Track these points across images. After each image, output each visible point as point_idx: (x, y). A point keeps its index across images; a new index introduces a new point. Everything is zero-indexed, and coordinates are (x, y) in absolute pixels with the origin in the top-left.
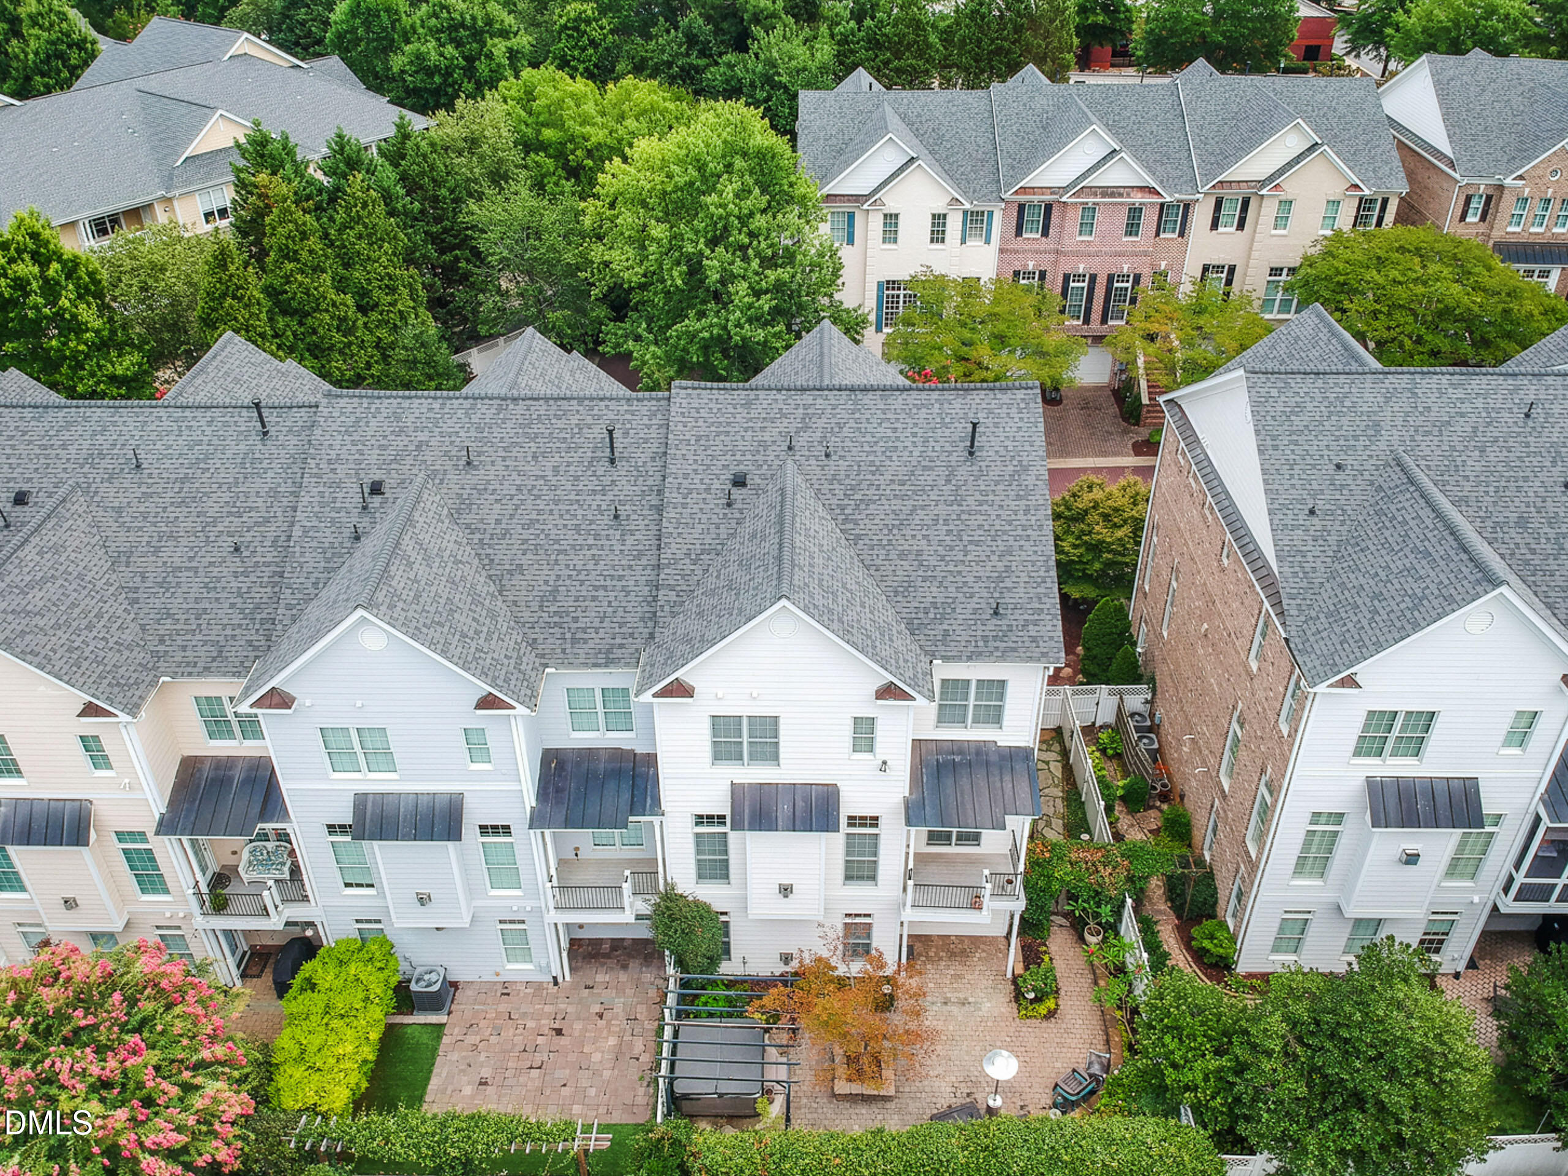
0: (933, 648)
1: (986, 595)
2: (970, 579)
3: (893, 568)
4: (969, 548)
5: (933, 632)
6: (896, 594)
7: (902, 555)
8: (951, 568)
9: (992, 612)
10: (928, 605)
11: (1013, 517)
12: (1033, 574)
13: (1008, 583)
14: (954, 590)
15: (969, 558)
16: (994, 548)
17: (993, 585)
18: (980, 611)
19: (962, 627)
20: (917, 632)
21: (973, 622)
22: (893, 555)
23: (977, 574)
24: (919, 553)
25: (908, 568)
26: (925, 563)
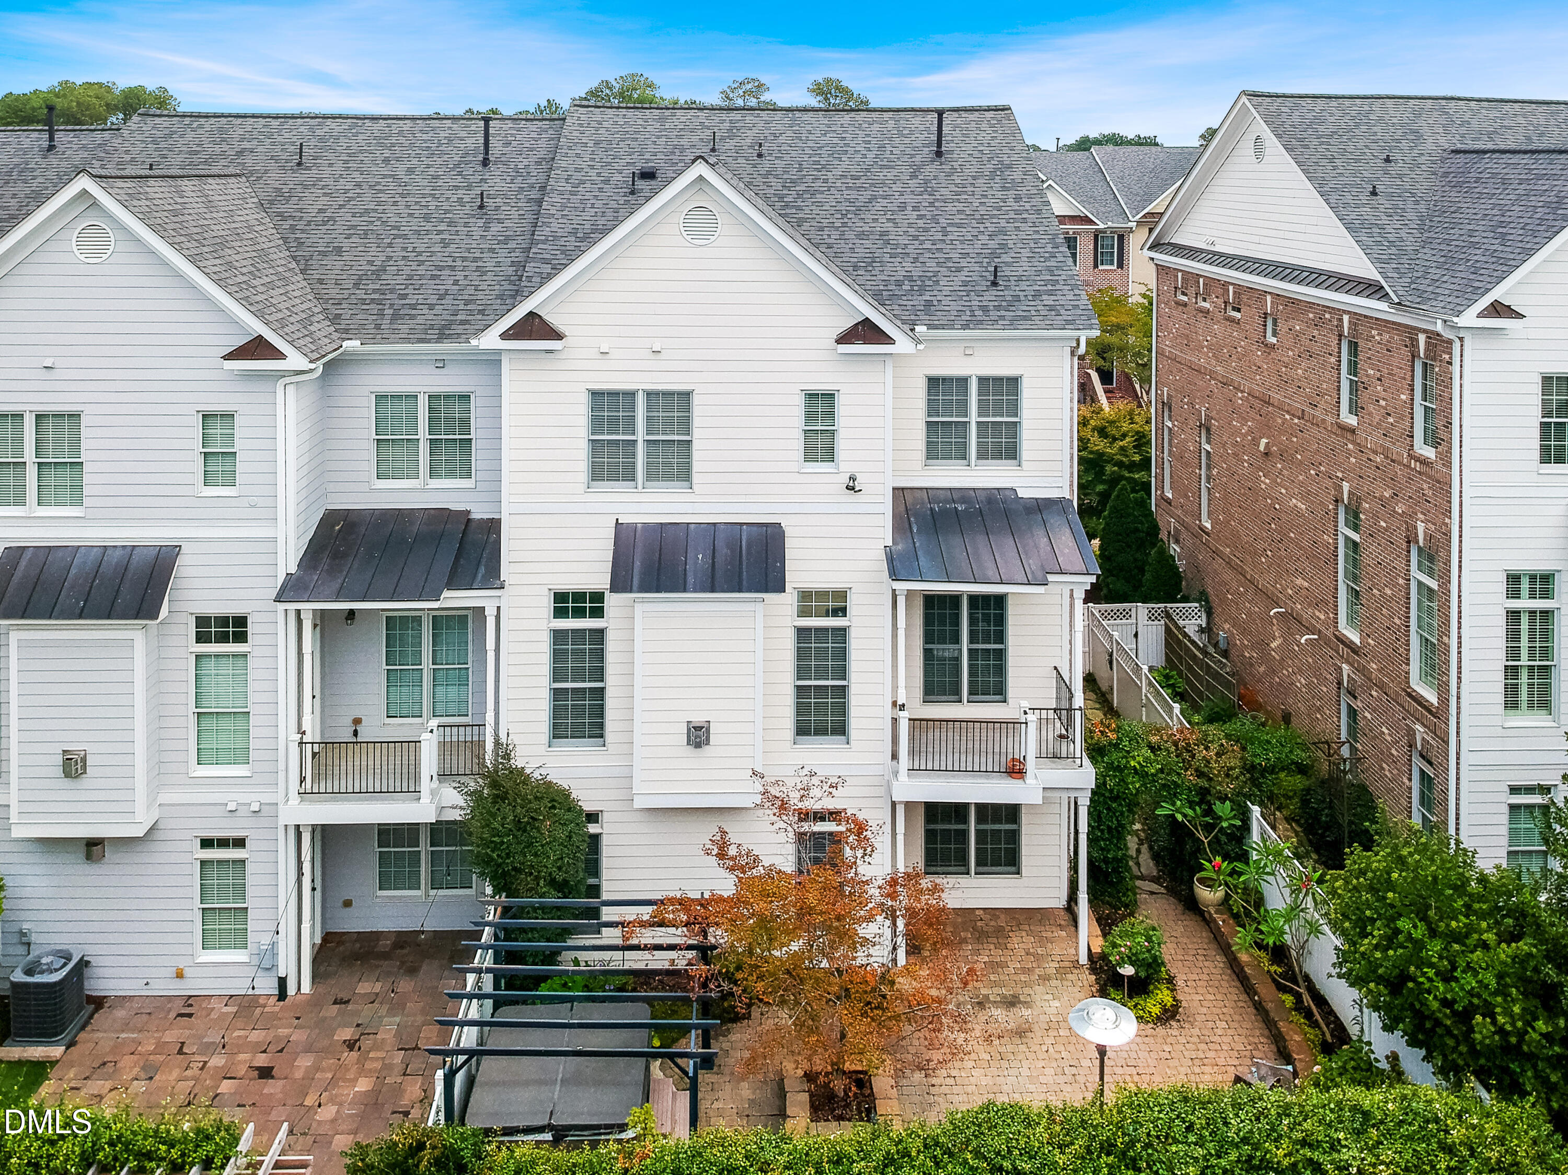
0: (913, 317)
1: (978, 269)
2: (955, 255)
3: (851, 246)
4: (948, 229)
5: (911, 303)
6: (856, 268)
7: (861, 235)
8: (928, 245)
9: (989, 283)
10: (902, 278)
11: (1002, 204)
12: (1037, 250)
13: (1006, 258)
14: (935, 264)
15: (949, 237)
16: (982, 230)
17: (987, 260)
18: (974, 284)
19: (950, 298)
20: (887, 302)
21: (964, 293)
22: (850, 235)
23: (963, 251)
24: (883, 234)
25: (871, 246)
26: (891, 242)
